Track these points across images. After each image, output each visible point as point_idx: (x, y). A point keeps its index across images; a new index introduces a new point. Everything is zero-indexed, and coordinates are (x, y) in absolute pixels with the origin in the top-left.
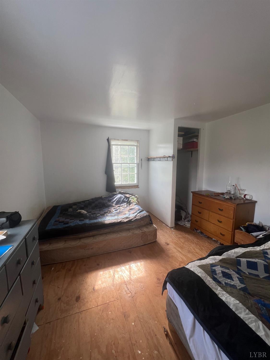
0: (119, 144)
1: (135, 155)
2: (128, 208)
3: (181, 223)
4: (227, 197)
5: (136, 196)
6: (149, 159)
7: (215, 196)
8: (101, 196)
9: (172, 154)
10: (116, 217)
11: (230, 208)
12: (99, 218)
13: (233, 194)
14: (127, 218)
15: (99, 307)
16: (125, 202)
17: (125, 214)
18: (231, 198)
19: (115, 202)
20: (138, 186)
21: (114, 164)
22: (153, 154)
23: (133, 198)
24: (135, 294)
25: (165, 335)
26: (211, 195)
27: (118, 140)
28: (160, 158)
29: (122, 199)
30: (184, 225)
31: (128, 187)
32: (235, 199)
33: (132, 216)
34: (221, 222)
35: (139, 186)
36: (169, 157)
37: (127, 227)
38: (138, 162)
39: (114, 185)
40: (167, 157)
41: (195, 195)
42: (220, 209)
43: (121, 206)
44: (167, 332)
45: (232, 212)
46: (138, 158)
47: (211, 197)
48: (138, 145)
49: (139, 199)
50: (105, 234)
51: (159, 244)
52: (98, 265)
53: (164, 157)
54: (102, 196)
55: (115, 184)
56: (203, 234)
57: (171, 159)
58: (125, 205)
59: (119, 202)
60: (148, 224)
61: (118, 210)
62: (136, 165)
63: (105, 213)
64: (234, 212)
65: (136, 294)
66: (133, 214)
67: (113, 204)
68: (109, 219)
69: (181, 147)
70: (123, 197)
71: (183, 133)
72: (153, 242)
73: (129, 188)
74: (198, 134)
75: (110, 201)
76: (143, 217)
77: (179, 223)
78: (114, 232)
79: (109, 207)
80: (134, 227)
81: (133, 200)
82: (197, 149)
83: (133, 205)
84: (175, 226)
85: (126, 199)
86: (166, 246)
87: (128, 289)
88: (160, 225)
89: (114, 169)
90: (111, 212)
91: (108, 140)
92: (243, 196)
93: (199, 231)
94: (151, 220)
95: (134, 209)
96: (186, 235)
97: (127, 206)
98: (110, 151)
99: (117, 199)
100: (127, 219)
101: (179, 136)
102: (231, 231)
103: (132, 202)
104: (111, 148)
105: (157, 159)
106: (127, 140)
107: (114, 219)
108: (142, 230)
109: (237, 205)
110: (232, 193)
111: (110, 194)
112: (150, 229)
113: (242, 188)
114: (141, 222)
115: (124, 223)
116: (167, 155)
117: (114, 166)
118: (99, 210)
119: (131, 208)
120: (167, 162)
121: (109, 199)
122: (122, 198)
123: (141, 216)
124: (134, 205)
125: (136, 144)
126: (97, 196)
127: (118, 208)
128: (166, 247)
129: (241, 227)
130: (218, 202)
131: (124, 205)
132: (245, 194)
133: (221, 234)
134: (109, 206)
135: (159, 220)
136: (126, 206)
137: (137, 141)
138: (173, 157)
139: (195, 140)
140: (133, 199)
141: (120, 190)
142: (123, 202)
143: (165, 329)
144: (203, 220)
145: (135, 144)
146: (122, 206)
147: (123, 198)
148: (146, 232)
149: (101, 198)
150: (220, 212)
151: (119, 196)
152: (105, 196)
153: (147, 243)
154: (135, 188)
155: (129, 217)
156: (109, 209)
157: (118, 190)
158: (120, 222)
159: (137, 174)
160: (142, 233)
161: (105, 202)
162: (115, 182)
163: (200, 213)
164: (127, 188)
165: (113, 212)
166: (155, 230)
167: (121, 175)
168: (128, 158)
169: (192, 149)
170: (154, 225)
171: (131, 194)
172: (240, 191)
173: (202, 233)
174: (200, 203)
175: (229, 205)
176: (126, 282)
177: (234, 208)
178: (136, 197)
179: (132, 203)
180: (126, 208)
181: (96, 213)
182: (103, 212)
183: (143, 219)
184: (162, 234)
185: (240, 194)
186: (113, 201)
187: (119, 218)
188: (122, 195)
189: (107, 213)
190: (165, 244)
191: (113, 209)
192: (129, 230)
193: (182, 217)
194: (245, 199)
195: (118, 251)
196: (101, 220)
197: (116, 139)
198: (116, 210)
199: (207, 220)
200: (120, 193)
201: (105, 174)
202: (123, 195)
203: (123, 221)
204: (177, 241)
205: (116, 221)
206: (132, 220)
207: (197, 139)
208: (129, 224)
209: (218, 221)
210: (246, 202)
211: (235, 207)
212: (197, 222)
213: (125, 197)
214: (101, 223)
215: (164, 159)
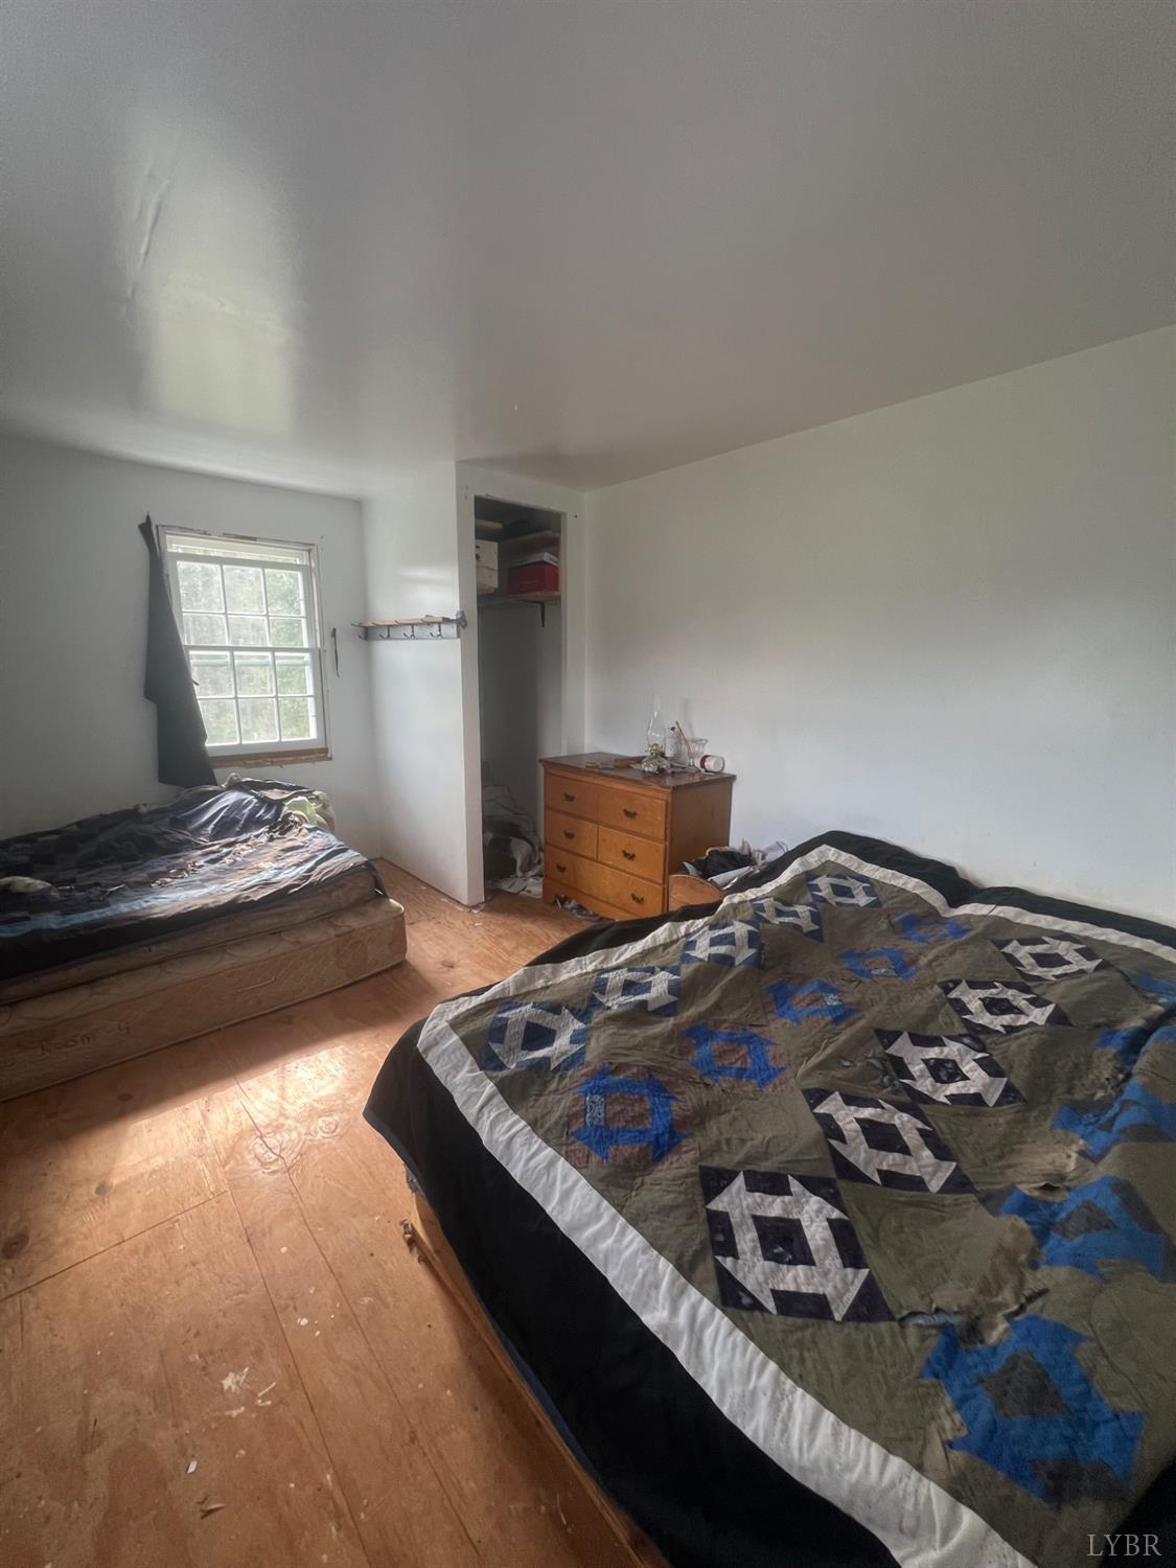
0: (215, 553)
1: (303, 613)
2: (278, 846)
3: (510, 887)
4: (651, 768)
5: (315, 793)
6: (368, 633)
7: (616, 767)
8: (131, 807)
9: (457, 608)
10: (212, 888)
11: (654, 803)
12: (118, 901)
13: (672, 759)
14: (266, 884)
15: (126, 1246)
16: (260, 823)
17: (260, 870)
18: (661, 771)
19: (212, 826)
20: (325, 751)
21: (191, 652)
22: (386, 610)
23: (300, 806)
24: (299, 1158)
25: (404, 1244)
26: (601, 767)
27: (205, 533)
28: (412, 625)
29: (246, 811)
30: (523, 890)
31: (275, 760)
32: (673, 773)
33: (290, 875)
34: (632, 857)
35: (333, 752)
36: (446, 620)
37: (268, 921)
38: (319, 646)
39: (202, 752)
40: (439, 623)
41: (553, 771)
42: (627, 813)
43: (243, 842)
44: (414, 1232)
45: (661, 818)
46: (317, 628)
47: (603, 771)
48: (313, 564)
49: (330, 808)
50: (158, 963)
51: (414, 970)
52: (126, 1097)
53: (429, 624)
54: (136, 809)
55: (208, 744)
56: (584, 913)
57: (451, 630)
58: (261, 835)
59: (228, 826)
60: (369, 901)
61: (227, 860)
62: (307, 656)
63: (154, 877)
64: (666, 817)
65: (301, 1156)
66: (298, 865)
67: (202, 838)
68: (172, 898)
69: (493, 582)
70: (250, 802)
71: (498, 526)
72: (392, 968)
73: (280, 764)
74: (557, 535)
75: (181, 824)
76: (341, 872)
77: (505, 886)
78: (200, 952)
79: (178, 852)
80: (301, 917)
81: (302, 814)
82: (556, 593)
83: (302, 834)
84: (488, 898)
85: (266, 812)
86: (444, 972)
87: (266, 1149)
88: (427, 906)
89: (195, 675)
90: (188, 872)
91: (146, 529)
92: (697, 763)
93: (573, 903)
94: (378, 885)
95: (304, 850)
96: (524, 922)
97: (271, 839)
98: (164, 587)
99: (222, 814)
100: (263, 890)
101: (480, 534)
102: (661, 881)
103: (296, 819)
104: (168, 569)
105: (400, 632)
106: (254, 539)
107: (199, 898)
108: (335, 927)
109: (672, 793)
110: (669, 754)
111: (185, 794)
112: (376, 916)
113: (698, 736)
114: (335, 894)
115: (251, 906)
116: (438, 615)
117: (192, 662)
118: (120, 866)
119: (289, 844)
120: (440, 642)
121: (179, 817)
122: (245, 807)
123: (332, 871)
124: (305, 831)
125: (302, 559)
126: (109, 810)
127: (225, 850)
128: (444, 975)
129: (686, 864)
130: (621, 787)
131: (257, 836)
132: (705, 754)
133: (634, 898)
134: (177, 848)
135: (424, 888)
136: (264, 839)
137: (306, 548)
138: (461, 622)
139: (547, 557)
140: (301, 808)
141: (233, 773)
142: (253, 822)
143: (406, 1226)
144: (582, 859)
145: (298, 562)
146: (245, 841)
147: (250, 807)
148: (354, 930)
149: (133, 815)
150: (628, 823)
151: (232, 797)
152: (154, 807)
153: (364, 976)
154: (313, 761)
155: (274, 880)
156: (180, 857)
157: (224, 775)
158: (233, 903)
159: (315, 696)
160: (338, 936)
161: (154, 830)
162: (204, 737)
163: (570, 836)
164: (272, 762)
165: (201, 871)
166: (395, 918)
167: (237, 702)
168: (266, 622)
169: (539, 595)
170: (391, 900)
171: (290, 788)
172: (692, 745)
173: (581, 908)
174: (570, 798)
175: (650, 793)
176: (262, 1129)
177: (667, 802)
178: (317, 797)
179: (296, 823)
180: (266, 846)
181: (103, 881)
182: (145, 875)
183: (343, 881)
184: (431, 936)
185: (691, 756)
186: (198, 823)
187: (229, 889)
188: (243, 796)
189: (165, 874)
190: (439, 966)
191: (197, 858)
192: (275, 933)
193: (515, 862)
194: (703, 770)
195: (231, 1026)
196: (129, 907)
197: (192, 530)
198: (213, 861)
199: (591, 859)
200: (236, 786)
201: (146, 700)
202: (252, 794)
203: (248, 897)
204: (488, 948)
205: (210, 902)
206: (292, 891)
207: (556, 554)
208: (278, 910)
209: (626, 854)
210: (707, 779)
211: (670, 800)
212: (562, 870)
213: (263, 801)
214: (131, 919)
215: (427, 631)
